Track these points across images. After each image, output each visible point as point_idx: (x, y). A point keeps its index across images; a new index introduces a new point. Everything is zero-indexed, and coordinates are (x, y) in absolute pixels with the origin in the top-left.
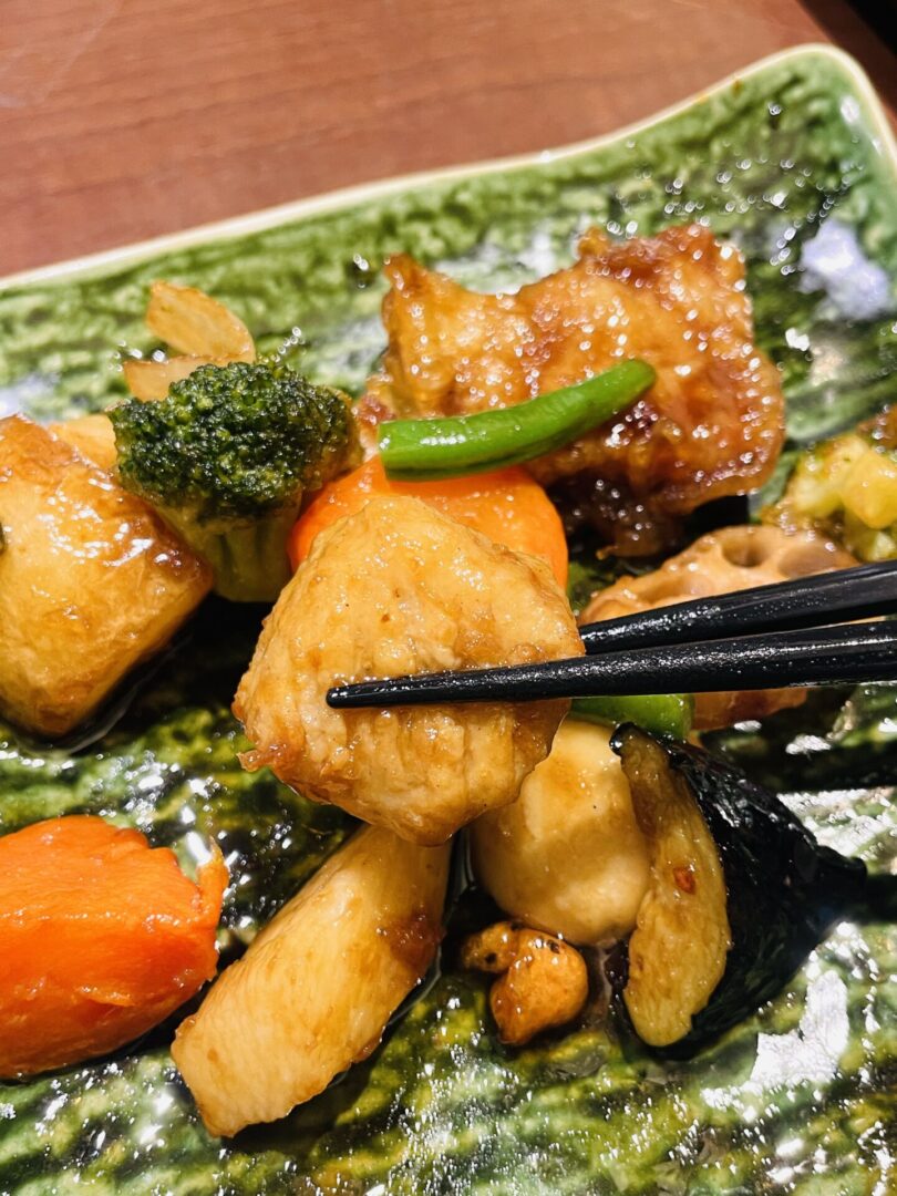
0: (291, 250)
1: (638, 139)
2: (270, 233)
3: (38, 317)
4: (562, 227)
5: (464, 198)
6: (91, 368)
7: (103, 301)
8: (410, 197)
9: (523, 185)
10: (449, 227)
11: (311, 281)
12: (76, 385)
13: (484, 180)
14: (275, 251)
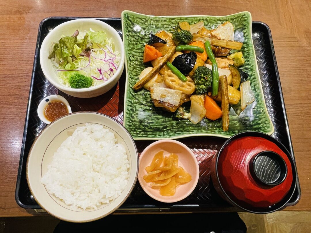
0: (190, 20)
1: (226, 17)
2: (188, 18)
3: (165, 21)
4: (216, 25)
5: (208, 19)
6: (168, 28)
7: (171, 21)
8: (203, 17)
9: (214, 19)
10: (205, 22)
11: (191, 24)
12: (167, 29)
13: (210, 17)
14: (188, 20)
